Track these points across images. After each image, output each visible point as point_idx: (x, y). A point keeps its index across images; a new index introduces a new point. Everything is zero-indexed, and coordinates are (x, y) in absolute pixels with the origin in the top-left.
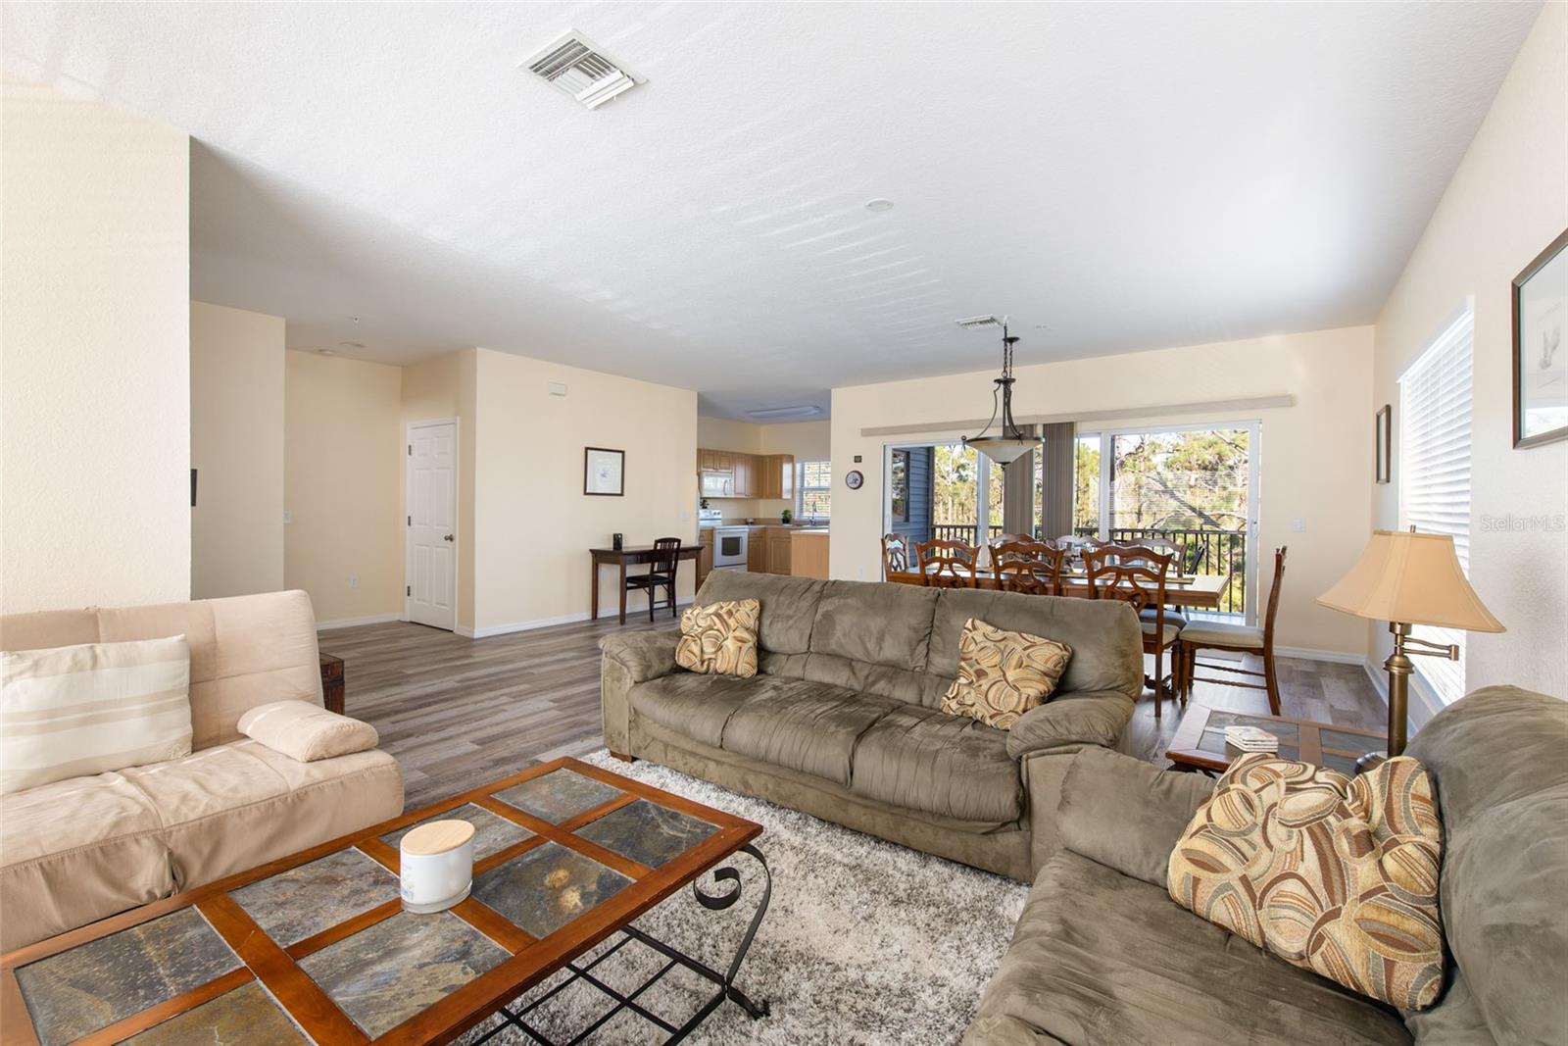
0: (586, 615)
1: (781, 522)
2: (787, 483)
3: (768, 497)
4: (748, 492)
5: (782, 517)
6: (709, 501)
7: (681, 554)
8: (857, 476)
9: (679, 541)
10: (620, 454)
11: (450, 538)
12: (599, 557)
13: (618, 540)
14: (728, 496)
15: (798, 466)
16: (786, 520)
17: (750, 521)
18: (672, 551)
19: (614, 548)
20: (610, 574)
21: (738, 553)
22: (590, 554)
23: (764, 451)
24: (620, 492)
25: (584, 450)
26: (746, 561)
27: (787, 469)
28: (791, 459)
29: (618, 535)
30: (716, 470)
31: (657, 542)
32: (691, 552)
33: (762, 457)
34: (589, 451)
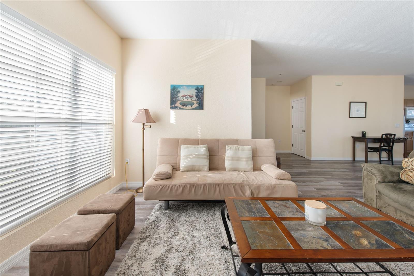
0: (350, 159)
6: (410, 120)
7: (396, 140)
9: (395, 135)
10: (365, 103)
11: (304, 131)
12: (355, 139)
13: (364, 134)
18: (391, 138)
19: (362, 136)
20: (360, 146)
22: (352, 138)
24: (364, 117)
25: (349, 103)
29: (363, 132)
31: (383, 135)
32: (401, 140)
34: (351, 103)
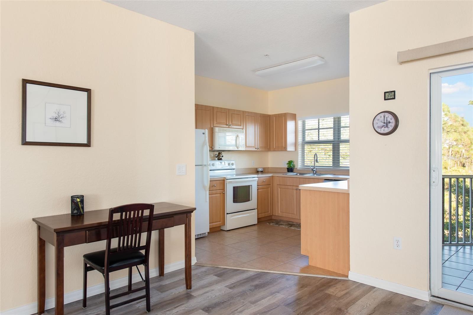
1: (286, 170)
2: (290, 138)
3: (274, 150)
4: (258, 145)
5: (286, 166)
6: (223, 154)
7: (154, 222)
8: (390, 118)
9: (151, 207)
10: (87, 94)
13: (77, 204)
14: (240, 149)
15: (300, 123)
16: (290, 169)
17: (260, 170)
18: (142, 219)
21: (249, 200)
23: (271, 111)
24: (85, 142)
26: (256, 207)
27: (290, 125)
28: (294, 117)
29: (78, 197)
30: (229, 126)
31: (113, 211)
32: (176, 217)
33: (269, 116)
34: (28, 85)
